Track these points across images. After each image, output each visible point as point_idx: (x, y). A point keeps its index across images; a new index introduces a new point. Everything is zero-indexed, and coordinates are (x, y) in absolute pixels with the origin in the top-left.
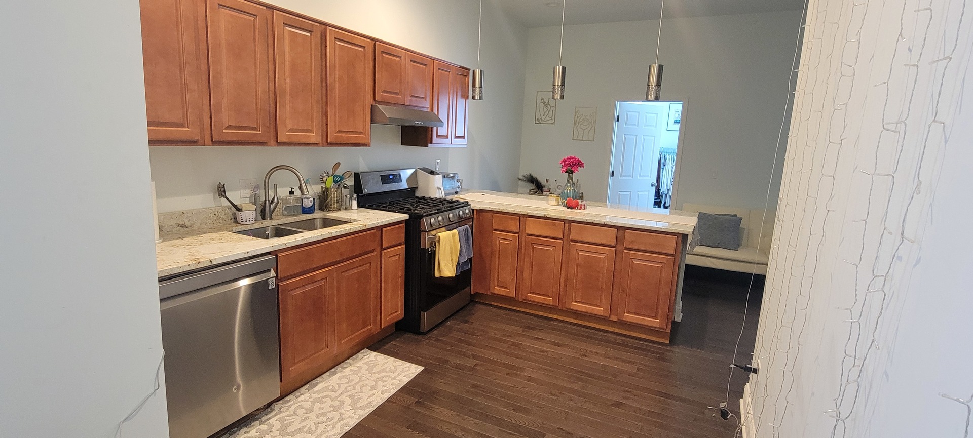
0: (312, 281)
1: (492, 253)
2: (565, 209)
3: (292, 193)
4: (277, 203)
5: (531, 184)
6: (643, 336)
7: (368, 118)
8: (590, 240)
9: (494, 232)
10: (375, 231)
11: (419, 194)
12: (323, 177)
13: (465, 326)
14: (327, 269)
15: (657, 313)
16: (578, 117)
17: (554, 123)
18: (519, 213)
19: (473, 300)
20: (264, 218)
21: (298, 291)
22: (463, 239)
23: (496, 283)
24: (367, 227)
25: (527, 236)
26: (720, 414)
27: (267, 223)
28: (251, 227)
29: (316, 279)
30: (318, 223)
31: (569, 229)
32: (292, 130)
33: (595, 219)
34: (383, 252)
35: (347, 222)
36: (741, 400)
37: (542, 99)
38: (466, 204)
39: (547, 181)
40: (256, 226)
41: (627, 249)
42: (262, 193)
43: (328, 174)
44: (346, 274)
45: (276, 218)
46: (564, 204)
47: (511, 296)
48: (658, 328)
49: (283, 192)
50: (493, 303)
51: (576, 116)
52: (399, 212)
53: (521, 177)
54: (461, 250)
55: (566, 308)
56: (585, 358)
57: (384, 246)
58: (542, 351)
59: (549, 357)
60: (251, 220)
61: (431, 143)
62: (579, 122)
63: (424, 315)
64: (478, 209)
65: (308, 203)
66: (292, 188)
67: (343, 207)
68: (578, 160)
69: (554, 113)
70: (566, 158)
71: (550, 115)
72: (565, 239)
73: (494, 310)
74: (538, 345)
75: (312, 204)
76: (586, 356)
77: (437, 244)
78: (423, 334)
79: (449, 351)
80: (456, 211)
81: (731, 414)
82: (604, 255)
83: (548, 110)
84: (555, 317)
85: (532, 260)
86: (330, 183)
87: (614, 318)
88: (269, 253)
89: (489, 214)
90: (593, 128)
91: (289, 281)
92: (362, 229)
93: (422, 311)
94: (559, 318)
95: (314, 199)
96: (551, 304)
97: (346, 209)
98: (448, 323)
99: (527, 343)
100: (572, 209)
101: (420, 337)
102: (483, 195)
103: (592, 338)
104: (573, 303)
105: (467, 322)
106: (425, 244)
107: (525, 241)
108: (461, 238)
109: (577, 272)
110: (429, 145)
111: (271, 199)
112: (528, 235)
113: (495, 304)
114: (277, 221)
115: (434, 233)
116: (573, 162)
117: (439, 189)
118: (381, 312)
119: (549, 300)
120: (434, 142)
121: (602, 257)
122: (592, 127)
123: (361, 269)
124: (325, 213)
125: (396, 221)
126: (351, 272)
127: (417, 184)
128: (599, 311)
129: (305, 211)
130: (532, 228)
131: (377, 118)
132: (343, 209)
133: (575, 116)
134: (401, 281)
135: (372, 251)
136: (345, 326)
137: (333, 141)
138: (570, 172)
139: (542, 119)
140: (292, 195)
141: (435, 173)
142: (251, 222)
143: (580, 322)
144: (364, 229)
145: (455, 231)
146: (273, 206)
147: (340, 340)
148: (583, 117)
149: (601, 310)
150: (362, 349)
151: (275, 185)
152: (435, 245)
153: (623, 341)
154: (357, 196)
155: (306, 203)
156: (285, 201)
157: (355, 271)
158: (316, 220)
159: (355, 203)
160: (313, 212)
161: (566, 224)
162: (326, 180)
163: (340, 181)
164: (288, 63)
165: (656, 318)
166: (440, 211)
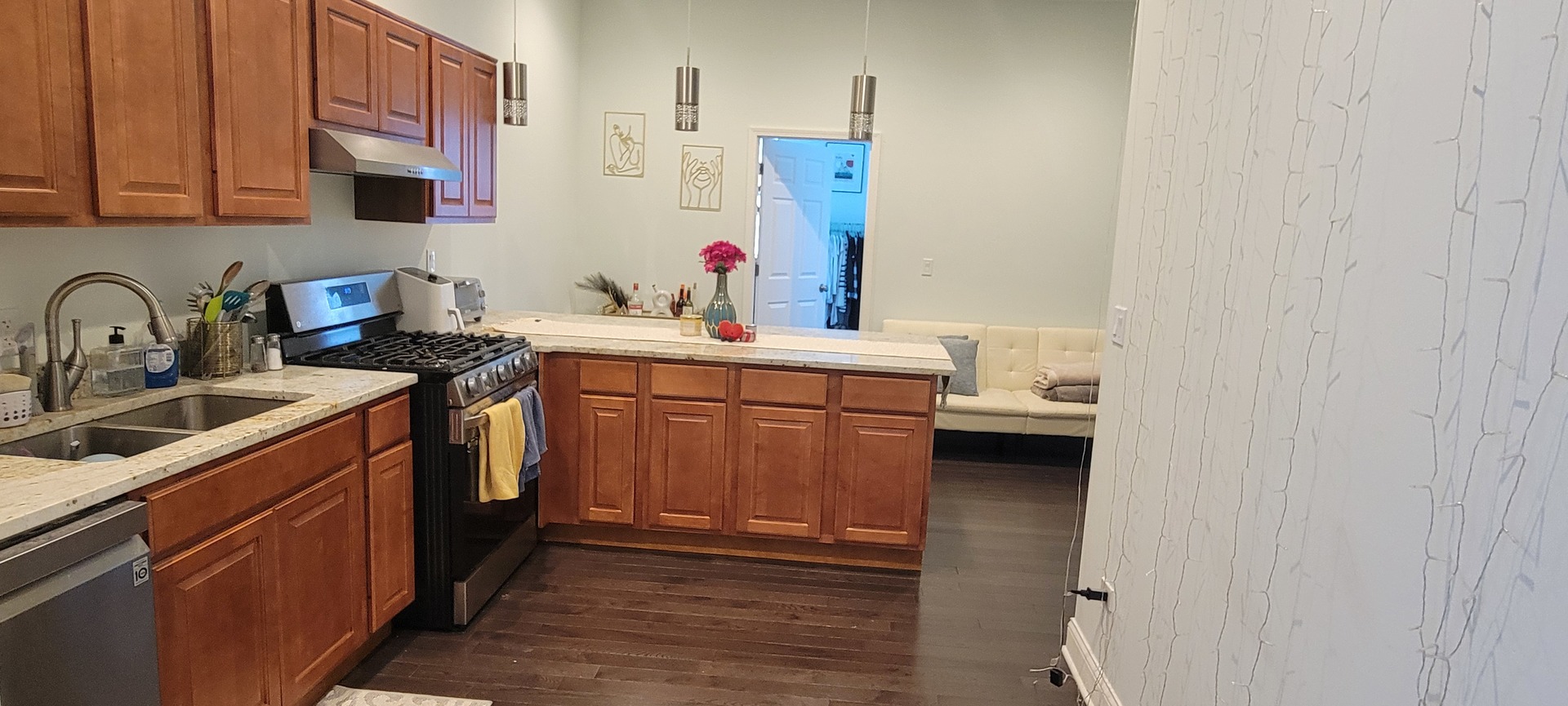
0: (227, 549)
1: (581, 440)
2: (718, 342)
3: (116, 339)
4: (83, 368)
5: (604, 295)
6: (877, 564)
7: (305, 160)
8: (779, 400)
9: (582, 396)
10: (353, 415)
11: (406, 325)
12: (199, 297)
13: (546, 597)
14: (258, 518)
15: (902, 522)
16: (688, 165)
17: (641, 176)
18: (636, 355)
19: (543, 540)
20: (48, 405)
21: (198, 580)
22: (530, 419)
23: (591, 499)
24: (340, 410)
25: (653, 400)
26: (1049, 679)
27: (61, 419)
28: (21, 434)
29: (236, 545)
30: (192, 410)
31: (738, 381)
32: (133, 186)
33: (785, 358)
34: (372, 460)
35: (284, 402)
36: (1065, 649)
37: (616, 127)
38: (522, 342)
39: (636, 288)
40: (36, 428)
41: (846, 410)
42: (41, 343)
43: (210, 289)
44: (298, 524)
45: (84, 403)
46: (714, 333)
47: (626, 522)
48: (906, 545)
49: (95, 339)
50: (584, 542)
51: (685, 163)
52: (390, 370)
53: (583, 282)
54: (528, 441)
55: (738, 533)
56: (798, 622)
57: (372, 448)
58: (718, 623)
59: (733, 631)
60: (20, 414)
61: (431, 214)
62: (692, 174)
63: (462, 588)
64: (549, 351)
65: (162, 361)
66: (116, 328)
67: (247, 366)
68: (735, 247)
69: (641, 155)
70: (711, 244)
71: (634, 160)
72: (730, 401)
73: (592, 554)
74: (704, 612)
75: (171, 363)
76: (797, 618)
77: (482, 432)
78: (461, 628)
79: (529, 655)
80: (507, 359)
81: (1067, 676)
82: (805, 424)
83: (628, 149)
84: (715, 551)
85: (667, 445)
86: (215, 312)
87: (827, 539)
88: (124, 497)
89: (571, 361)
90: (718, 186)
91: (176, 559)
92: (328, 415)
93: (456, 580)
94: (721, 552)
95: (175, 352)
96: (708, 527)
97: (254, 370)
98: (506, 597)
99: (682, 611)
100: (730, 341)
101: (454, 638)
102: (537, 321)
103: (795, 582)
104: (750, 521)
105: (544, 588)
106: (458, 437)
107: (651, 409)
108: (527, 414)
109: (757, 461)
110: (428, 219)
111: (64, 356)
112: (656, 397)
113: (590, 542)
114: (87, 412)
115: (473, 409)
116: (727, 252)
117: (450, 312)
118: (369, 597)
119: (703, 521)
120: (437, 212)
121: (802, 427)
122: (715, 185)
123: (327, 507)
124: (207, 383)
125: (394, 389)
126: (308, 518)
127: (400, 305)
128: (800, 528)
129: (156, 381)
130: (663, 383)
131: (323, 159)
132: (248, 371)
133: (683, 162)
134: (406, 521)
135: (348, 463)
136: (299, 641)
137: (231, 212)
138: (721, 272)
139: (617, 167)
140: (119, 346)
141: (438, 280)
142: (21, 421)
143: (763, 555)
144: (332, 413)
145: (513, 401)
146: (72, 374)
147: (292, 675)
148: (699, 165)
149: (805, 527)
150: (330, 688)
151: (74, 321)
152: (478, 435)
153: (847, 577)
154: (281, 338)
155: (155, 362)
156: (102, 361)
157: (317, 512)
158: (183, 401)
159: (275, 355)
160: (174, 384)
161: (730, 372)
162: (206, 304)
163: (238, 305)
164: (118, 20)
165: (900, 528)
166: (479, 361)
